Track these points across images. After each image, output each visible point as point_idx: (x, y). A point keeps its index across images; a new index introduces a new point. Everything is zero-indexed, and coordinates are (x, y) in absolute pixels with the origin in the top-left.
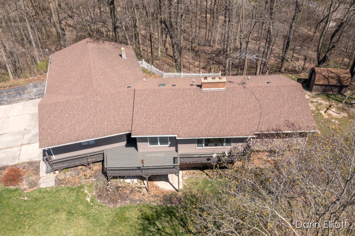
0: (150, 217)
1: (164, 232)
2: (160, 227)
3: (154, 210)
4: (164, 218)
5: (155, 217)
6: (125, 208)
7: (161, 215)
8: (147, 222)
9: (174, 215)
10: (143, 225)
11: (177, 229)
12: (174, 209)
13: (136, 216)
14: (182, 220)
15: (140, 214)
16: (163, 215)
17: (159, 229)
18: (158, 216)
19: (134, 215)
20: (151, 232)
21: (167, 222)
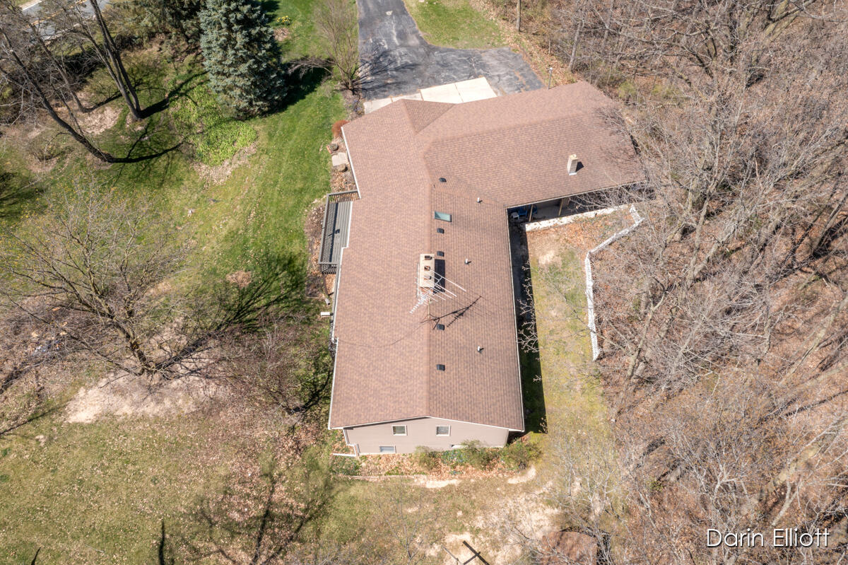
0: (292, 265)
1: (274, 280)
2: (280, 276)
3: (301, 268)
4: (290, 279)
5: (292, 270)
6: (303, 237)
7: (293, 276)
8: (287, 262)
9: (293, 290)
10: (284, 259)
11: (276, 292)
12: (301, 290)
13: (294, 250)
14: (286, 297)
15: (297, 253)
16: (294, 278)
17: (277, 274)
18: (292, 273)
19: (295, 248)
20: (275, 268)
21: (285, 283)
